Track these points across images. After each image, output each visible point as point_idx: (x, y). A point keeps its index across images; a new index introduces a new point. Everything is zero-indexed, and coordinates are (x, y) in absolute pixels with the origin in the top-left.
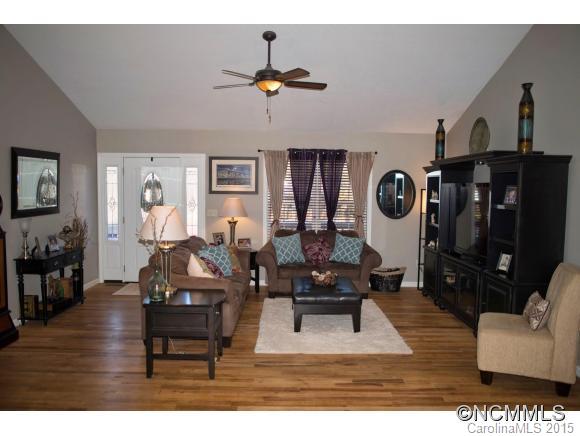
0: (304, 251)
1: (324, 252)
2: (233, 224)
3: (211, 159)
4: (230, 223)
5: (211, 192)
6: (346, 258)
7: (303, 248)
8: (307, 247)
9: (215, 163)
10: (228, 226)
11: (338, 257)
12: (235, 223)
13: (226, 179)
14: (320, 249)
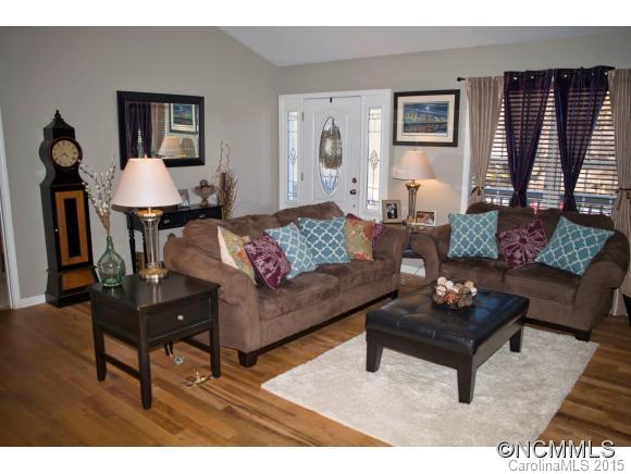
0: (498, 239)
1: (528, 248)
2: (413, 189)
3: (397, 95)
4: (409, 187)
5: (395, 142)
6: (563, 261)
7: (497, 235)
8: (502, 235)
9: (402, 100)
10: (406, 192)
11: (549, 257)
12: (417, 187)
13: (414, 124)
14: (523, 241)
